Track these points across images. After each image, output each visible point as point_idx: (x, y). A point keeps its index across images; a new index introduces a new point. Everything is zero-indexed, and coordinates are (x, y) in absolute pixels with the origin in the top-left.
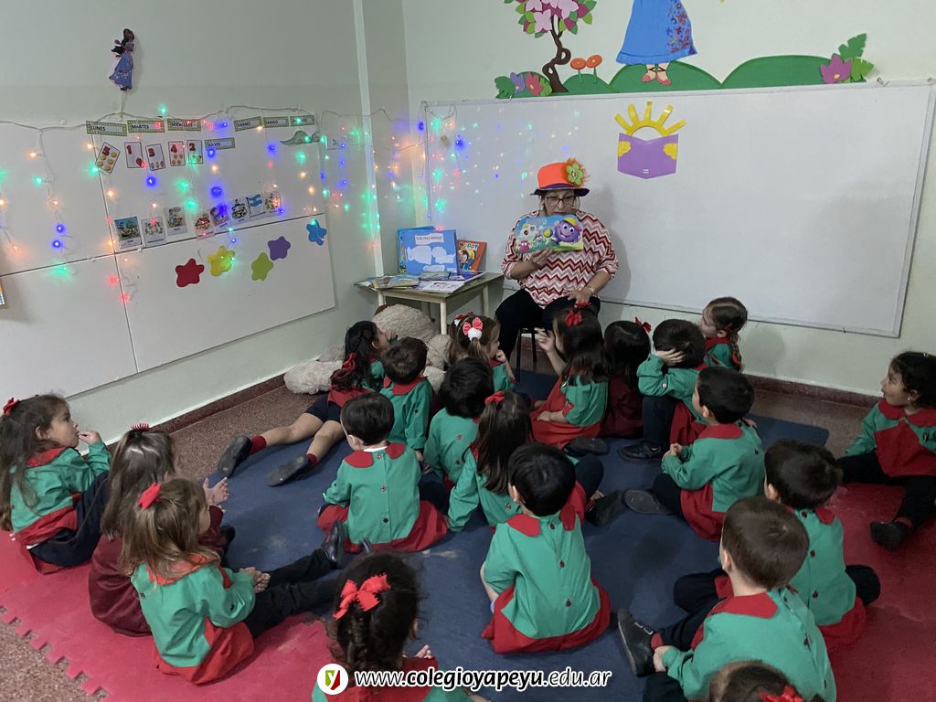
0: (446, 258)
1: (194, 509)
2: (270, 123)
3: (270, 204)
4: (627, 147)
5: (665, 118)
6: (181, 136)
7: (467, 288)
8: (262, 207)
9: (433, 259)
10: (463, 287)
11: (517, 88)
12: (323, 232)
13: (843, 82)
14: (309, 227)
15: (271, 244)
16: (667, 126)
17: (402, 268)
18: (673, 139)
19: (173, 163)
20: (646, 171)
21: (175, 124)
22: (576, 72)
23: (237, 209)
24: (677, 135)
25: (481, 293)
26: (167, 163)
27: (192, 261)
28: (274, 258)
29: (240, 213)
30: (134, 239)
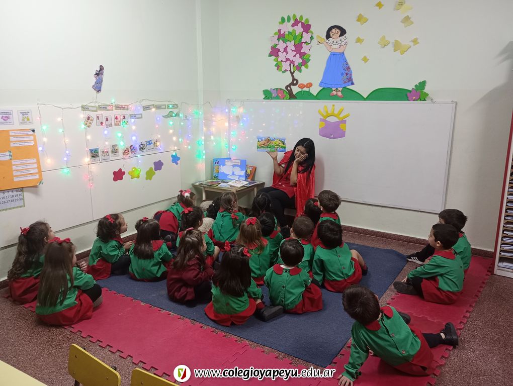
0: (240, 173)
2: (158, 107)
3: (156, 144)
4: (323, 124)
5: (340, 113)
6: (119, 113)
8: (152, 145)
9: (233, 172)
11: (273, 95)
12: (179, 159)
13: (417, 100)
14: (172, 156)
15: (155, 163)
16: (341, 116)
17: (215, 177)
18: (344, 122)
19: (116, 125)
20: (332, 136)
21: (118, 107)
22: (300, 90)
23: (141, 146)
24: (346, 120)
25: (253, 190)
26: (113, 124)
27: (120, 170)
28: (156, 170)
29: (142, 148)
30: (97, 158)
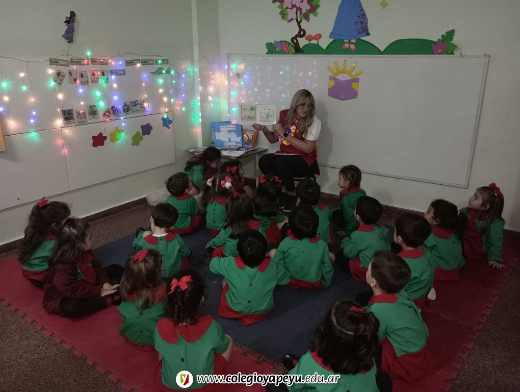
0: (236, 140)
2: (144, 62)
3: (142, 106)
4: (333, 83)
5: (353, 69)
6: (97, 68)
8: (138, 107)
9: (230, 139)
10: (244, 154)
11: (277, 49)
12: (170, 122)
13: (443, 54)
14: (163, 119)
16: (354, 73)
17: (212, 143)
18: (357, 80)
19: (93, 82)
20: (342, 96)
21: (94, 61)
22: (308, 42)
23: (125, 107)
24: (359, 78)
25: (255, 158)
26: (90, 81)
27: (101, 134)
28: (144, 134)
29: (127, 109)
30: (72, 121)
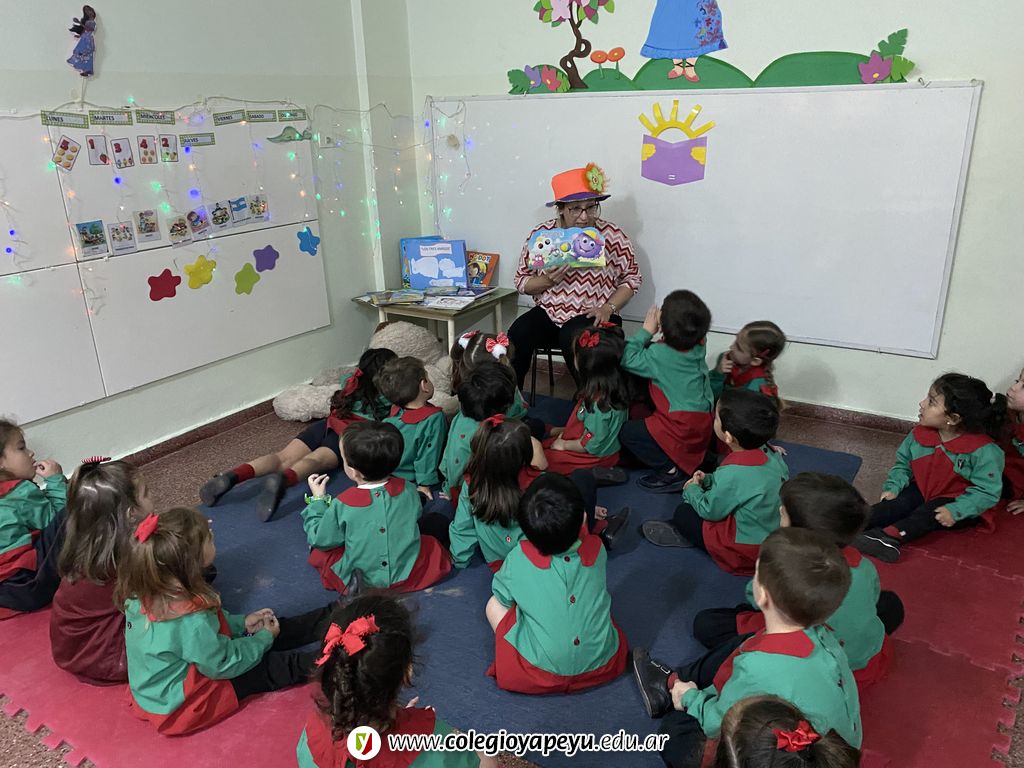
0: (455, 272)
1: (197, 540)
2: (254, 117)
3: (255, 209)
4: (651, 150)
5: (692, 120)
6: (153, 130)
7: (476, 305)
8: (246, 212)
9: (440, 272)
10: (473, 303)
11: (532, 83)
12: (317, 241)
13: (882, 81)
14: (300, 235)
15: (257, 253)
16: (694, 128)
17: (406, 282)
18: (701, 142)
19: (144, 161)
20: (672, 177)
21: (145, 116)
22: (596, 66)
23: (218, 213)
24: (706, 138)
25: (493, 309)
26: (136, 159)
27: (167, 272)
28: (260, 268)
29: (221, 218)
30: (101, 246)
